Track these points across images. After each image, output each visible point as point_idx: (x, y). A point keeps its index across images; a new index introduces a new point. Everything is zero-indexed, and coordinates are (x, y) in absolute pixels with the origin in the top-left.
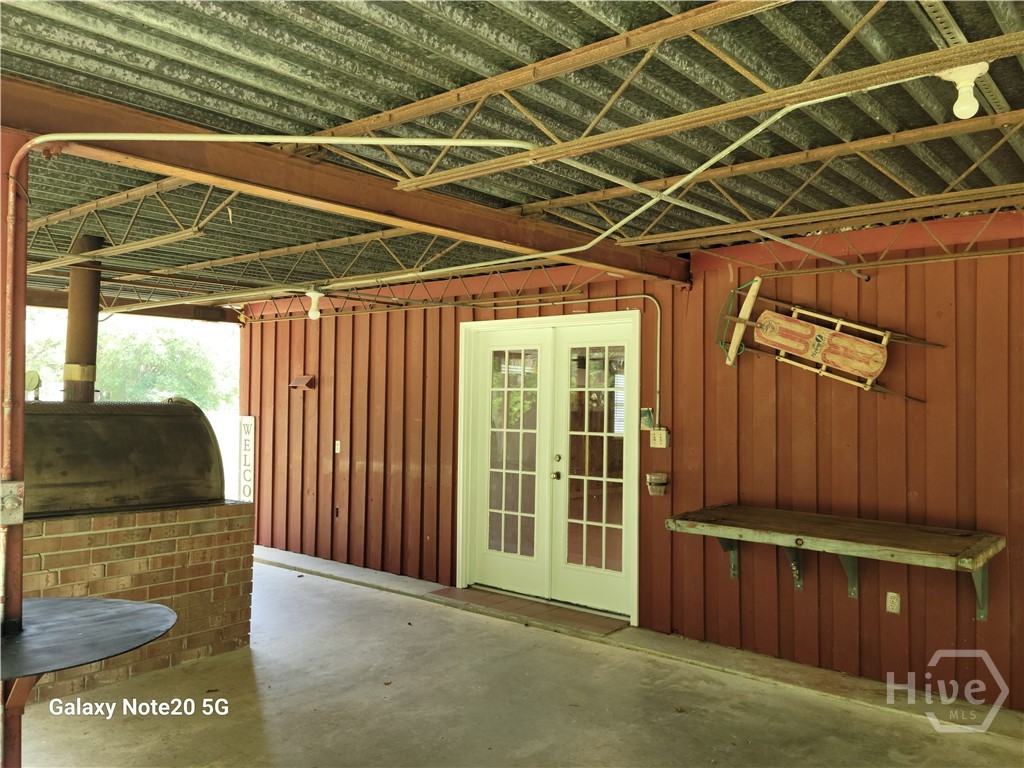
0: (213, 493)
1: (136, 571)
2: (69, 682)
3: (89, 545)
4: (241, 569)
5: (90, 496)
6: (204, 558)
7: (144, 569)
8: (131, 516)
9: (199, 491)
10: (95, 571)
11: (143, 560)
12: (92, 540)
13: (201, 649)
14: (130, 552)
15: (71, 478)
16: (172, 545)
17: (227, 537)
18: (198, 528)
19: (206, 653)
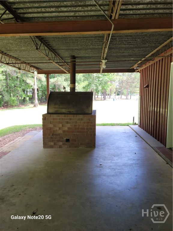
0: (90, 112)
1: (69, 127)
2: (57, 146)
3: (59, 120)
4: (93, 130)
5: (64, 111)
6: (83, 126)
7: (70, 126)
8: (67, 115)
9: (87, 111)
10: (60, 125)
11: (70, 125)
12: (60, 119)
13: (84, 146)
14: (67, 123)
15: (60, 107)
16: (76, 122)
17: (89, 122)
18: (82, 119)
19: (85, 147)
